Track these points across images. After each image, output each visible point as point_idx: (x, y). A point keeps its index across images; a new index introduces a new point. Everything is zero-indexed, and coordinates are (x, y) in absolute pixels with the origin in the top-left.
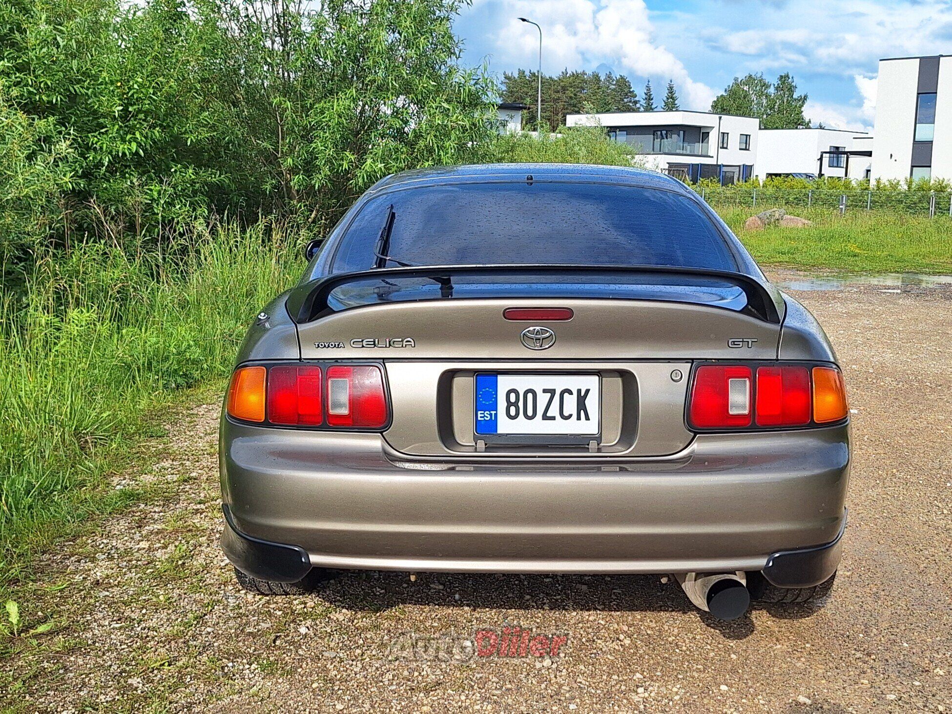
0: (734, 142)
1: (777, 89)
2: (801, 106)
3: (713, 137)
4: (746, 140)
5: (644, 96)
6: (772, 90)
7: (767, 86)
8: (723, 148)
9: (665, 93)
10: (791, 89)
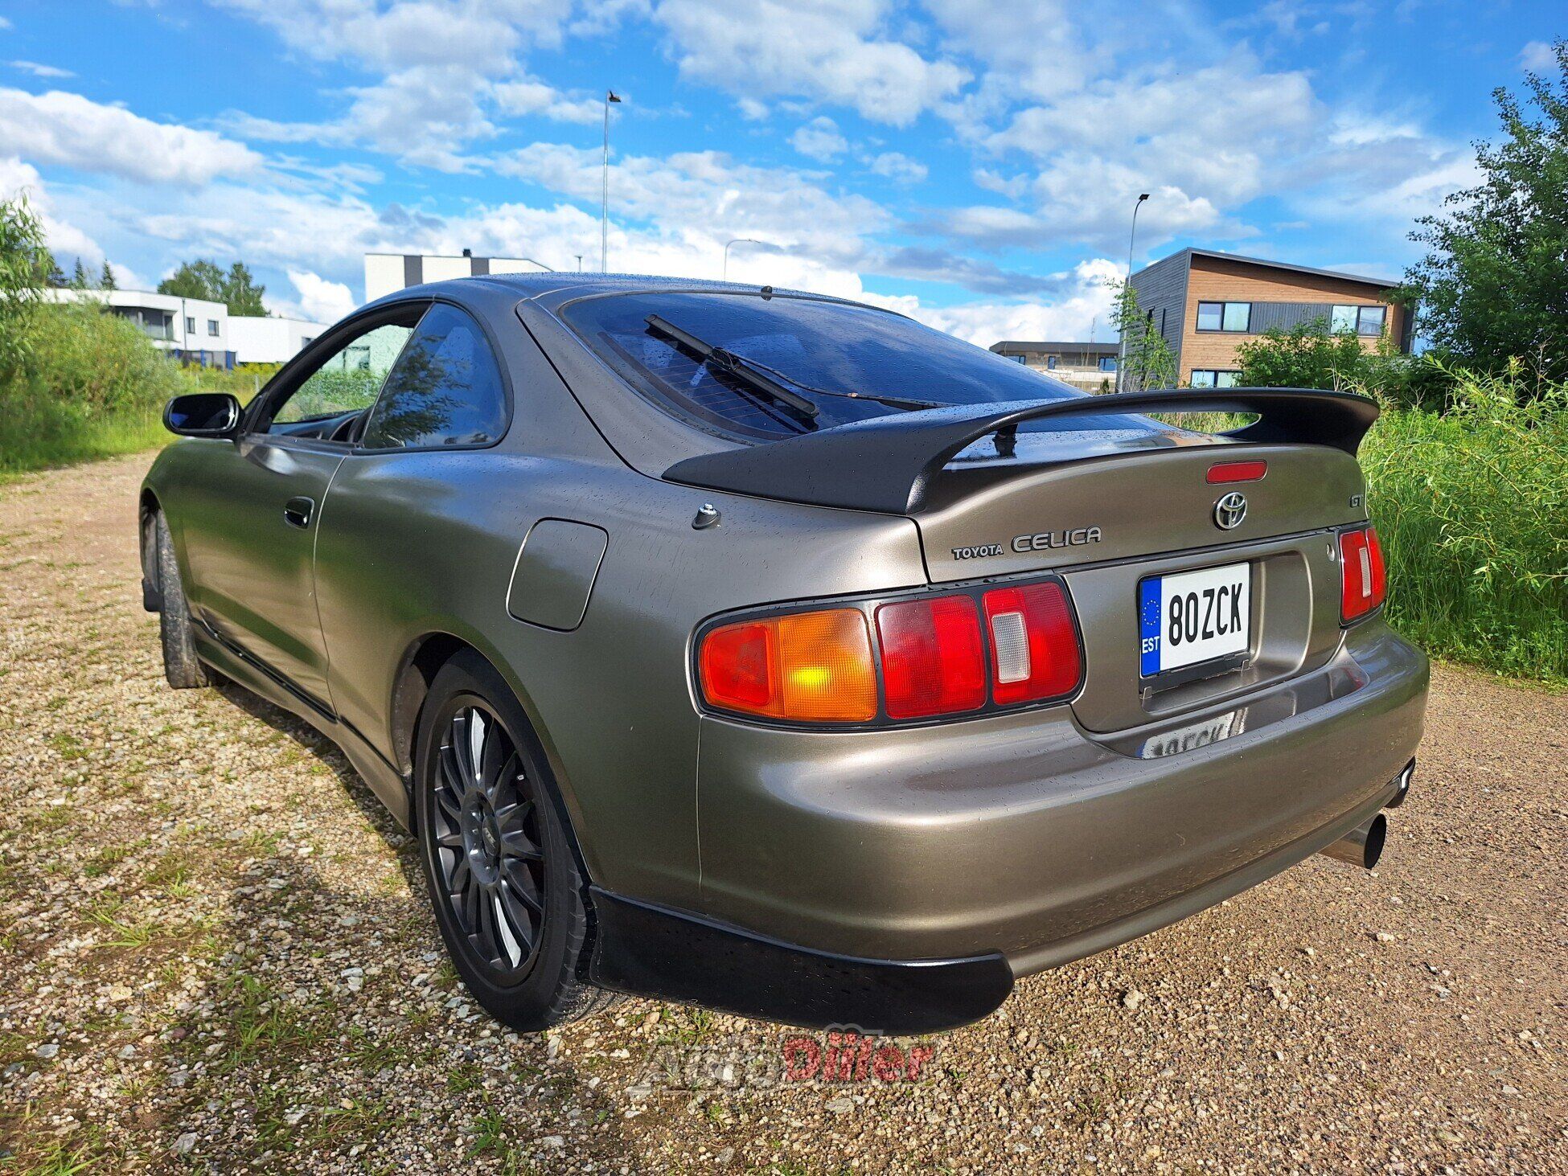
0: (201, 326)
1: (232, 277)
2: (259, 296)
3: (178, 323)
4: (214, 327)
5: (75, 274)
6: (226, 279)
7: (221, 274)
8: (190, 332)
9: (101, 273)
10: (247, 279)
